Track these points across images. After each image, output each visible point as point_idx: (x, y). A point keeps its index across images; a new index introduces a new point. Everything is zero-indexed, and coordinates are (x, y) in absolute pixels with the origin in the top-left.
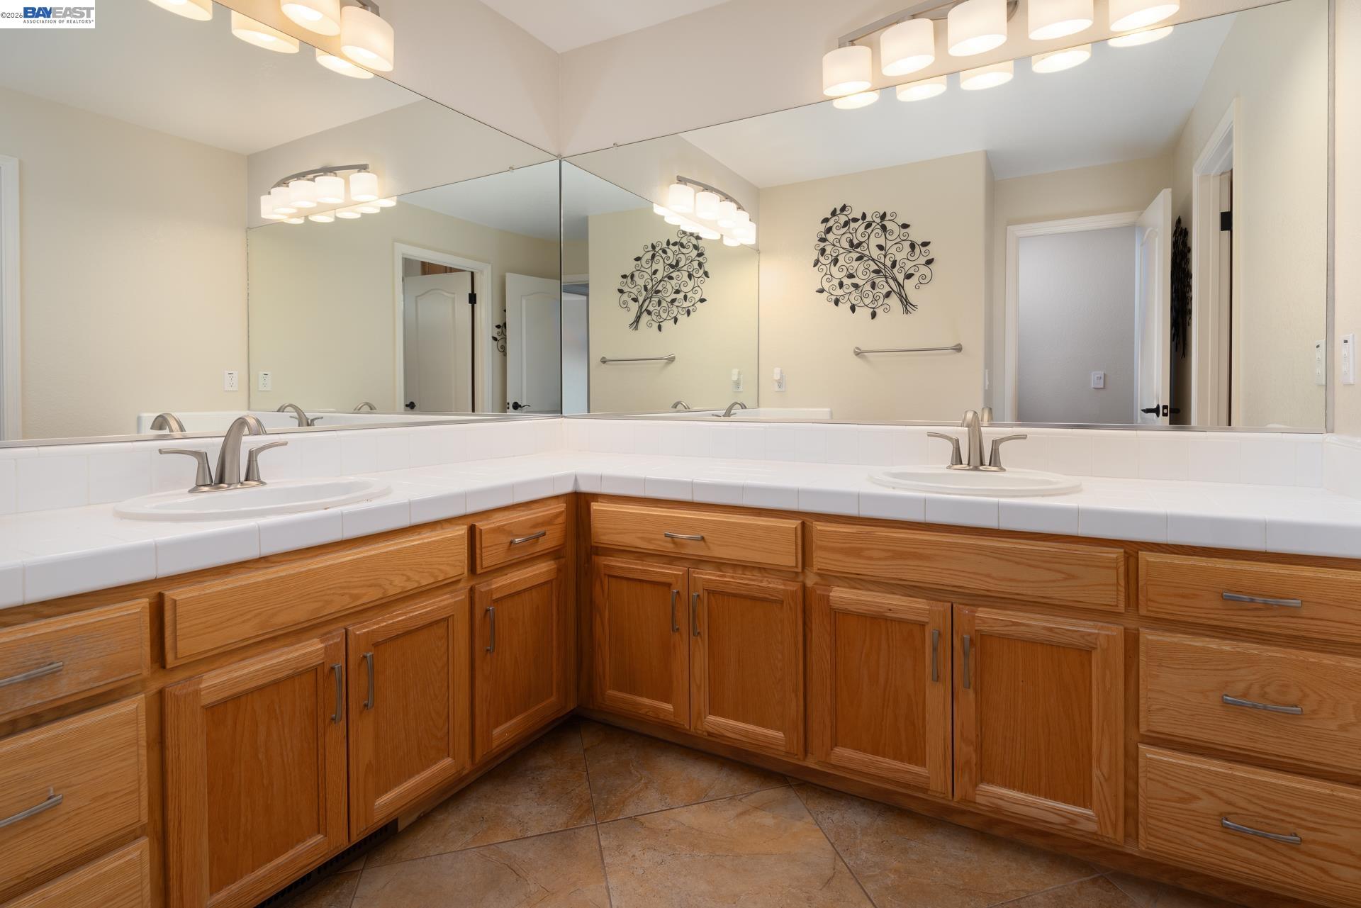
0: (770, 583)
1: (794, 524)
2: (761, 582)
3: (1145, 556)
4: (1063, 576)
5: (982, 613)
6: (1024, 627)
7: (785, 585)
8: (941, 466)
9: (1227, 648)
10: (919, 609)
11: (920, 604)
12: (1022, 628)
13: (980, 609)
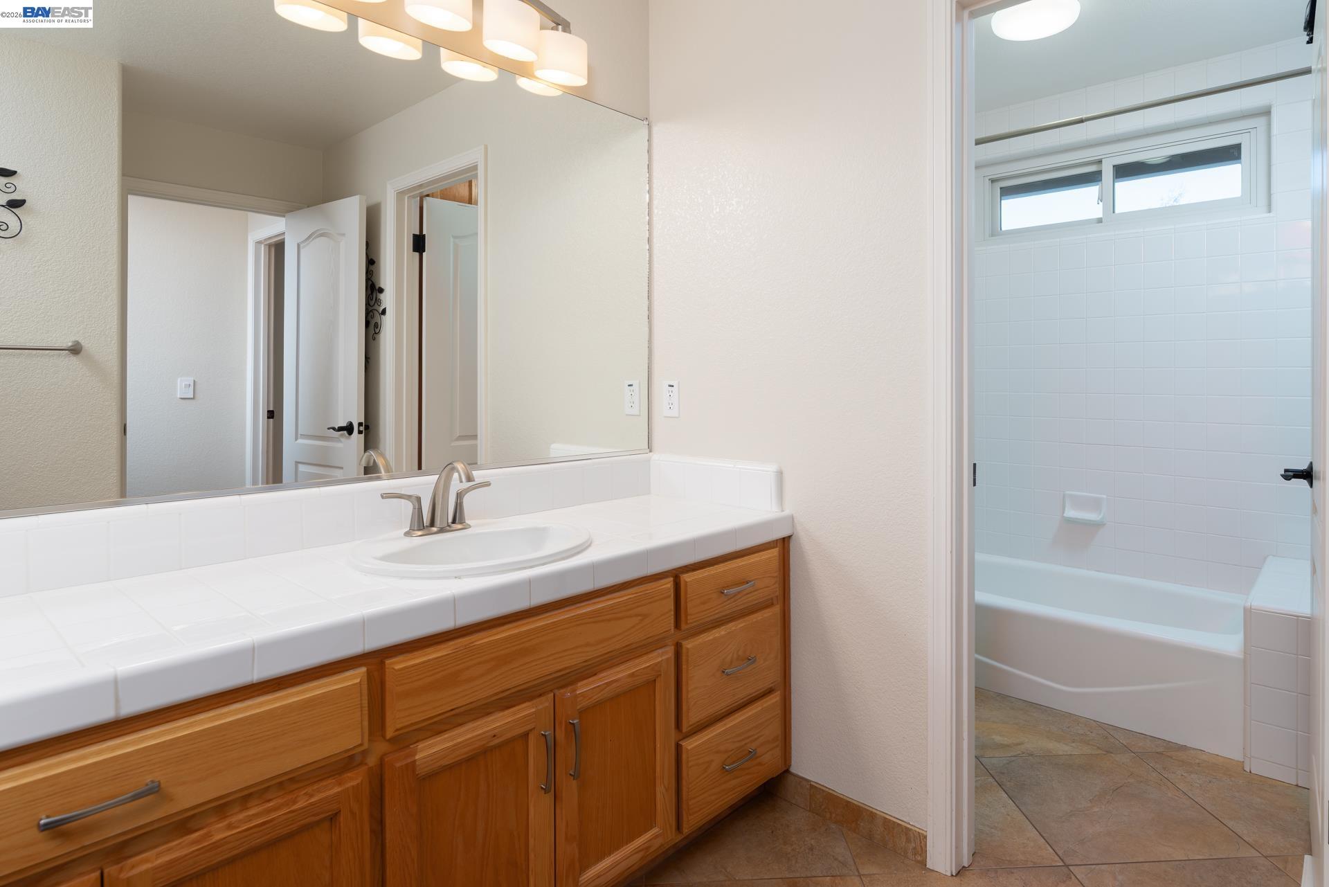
0: (311, 796)
1: (356, 677)
2: (295, 802)
3: (687, 578)
4: (640, 618)
5: (583, 688)
6: (615, 684)
7: (340, 784)
8: (396, 539)
9: (723, 633)
10: (525, 717)
11: (525, 710)
12: (614, 685)
13: (580, 684)
